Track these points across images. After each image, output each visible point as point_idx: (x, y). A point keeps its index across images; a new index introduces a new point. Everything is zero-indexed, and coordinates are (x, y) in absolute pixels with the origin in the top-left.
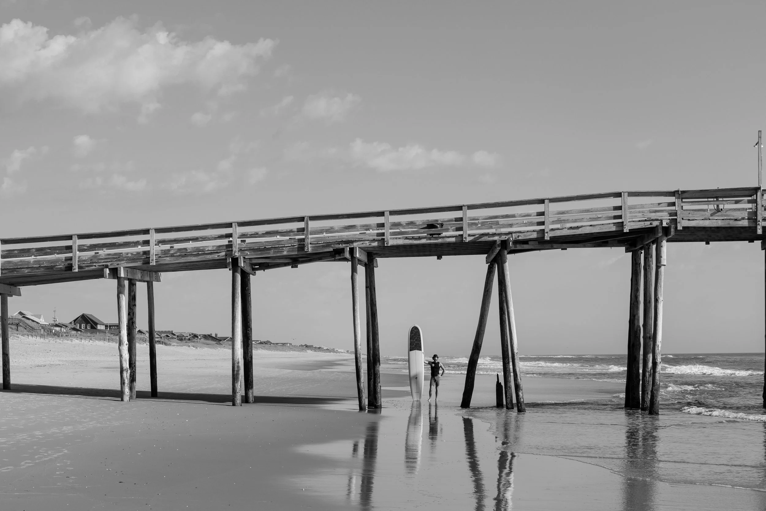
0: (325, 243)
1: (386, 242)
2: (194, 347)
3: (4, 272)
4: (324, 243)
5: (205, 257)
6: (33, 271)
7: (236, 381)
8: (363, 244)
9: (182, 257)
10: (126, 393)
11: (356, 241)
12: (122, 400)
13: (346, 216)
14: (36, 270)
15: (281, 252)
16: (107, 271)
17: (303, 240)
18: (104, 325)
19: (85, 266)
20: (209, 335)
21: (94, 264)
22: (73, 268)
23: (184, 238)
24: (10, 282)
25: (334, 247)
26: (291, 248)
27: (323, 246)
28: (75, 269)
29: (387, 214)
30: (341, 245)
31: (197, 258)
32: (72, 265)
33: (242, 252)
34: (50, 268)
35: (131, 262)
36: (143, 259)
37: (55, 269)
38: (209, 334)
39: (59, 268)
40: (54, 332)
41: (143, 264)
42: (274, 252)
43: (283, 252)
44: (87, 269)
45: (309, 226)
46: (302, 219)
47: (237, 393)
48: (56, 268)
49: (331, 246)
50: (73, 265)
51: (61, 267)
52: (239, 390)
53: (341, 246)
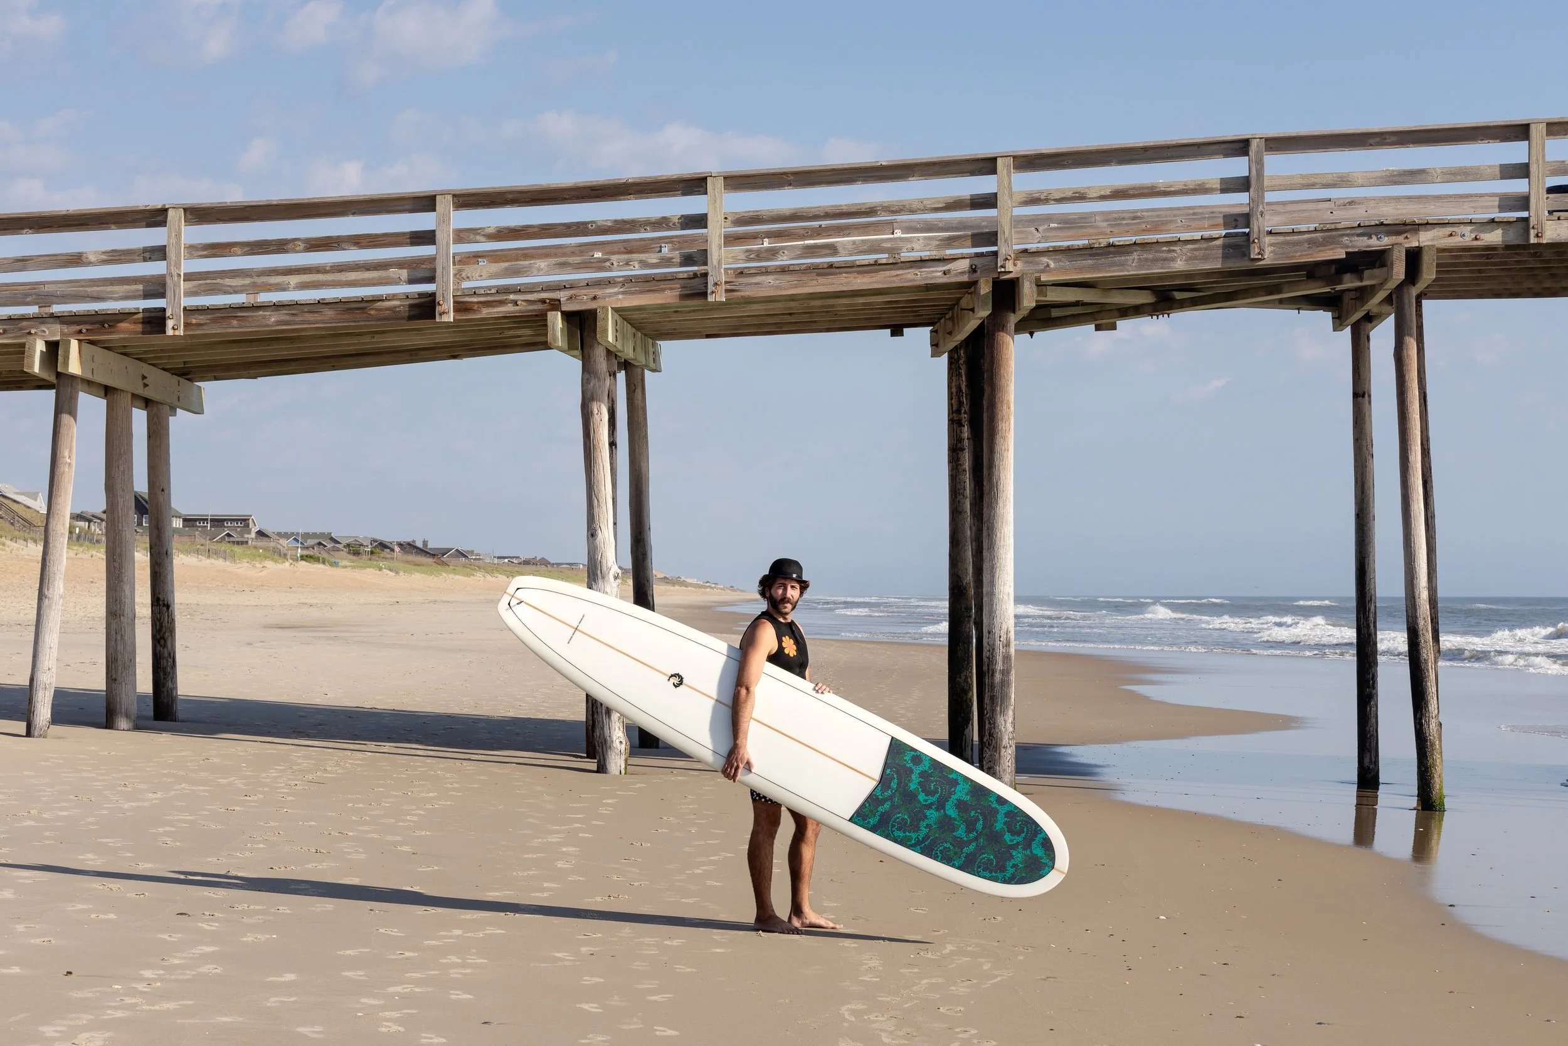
0: (1322, 231)
1: (1533, 228)
2: (390, 570)
3: (194, 321)
4: (1316, 230)
5: (897, 275)
6: (297, 319)
7: (998, 709)
8: (1451, 235)
9: (819, 275)
10: (616, 744)
11: (1427, 225)
12: (602, 769)
13: (1394, 139)
14: (307, 315)
15: (1165, 259)
16: (556, 321)
17: (1245, 219)
18: (180, 517)
19: (478, 303)
20: (409, 544)
21: (512, 297)
22: (438, 309)
23: (828, 210)
24: (185, 363)
25: (1352, 247)
26: (1200, 249)
27: (1312, 243)
28: (444, 313)
29: (1537, 132)
30: (1374, 237)
31: (874, 279)
32: (434, 300)
33: (1031, 259)
34: (357, 309)
35: (642, 292)
36: (681, 281)
37: (372, 312)
38: (409, 540)
39: (388, 309)
40: (77, 531)
41: (683, 297)
42: (1142, 263)
43: (1173, 260)
44: (486, 312)
45: (1267, 172)
46: (1241, 147)
47: (1003, 750)
48: (376, 310)
49: (1339, 243)
50: (439, 298)
51: (395, 307)
52: (1009, 739)
53: (1375, 243)
